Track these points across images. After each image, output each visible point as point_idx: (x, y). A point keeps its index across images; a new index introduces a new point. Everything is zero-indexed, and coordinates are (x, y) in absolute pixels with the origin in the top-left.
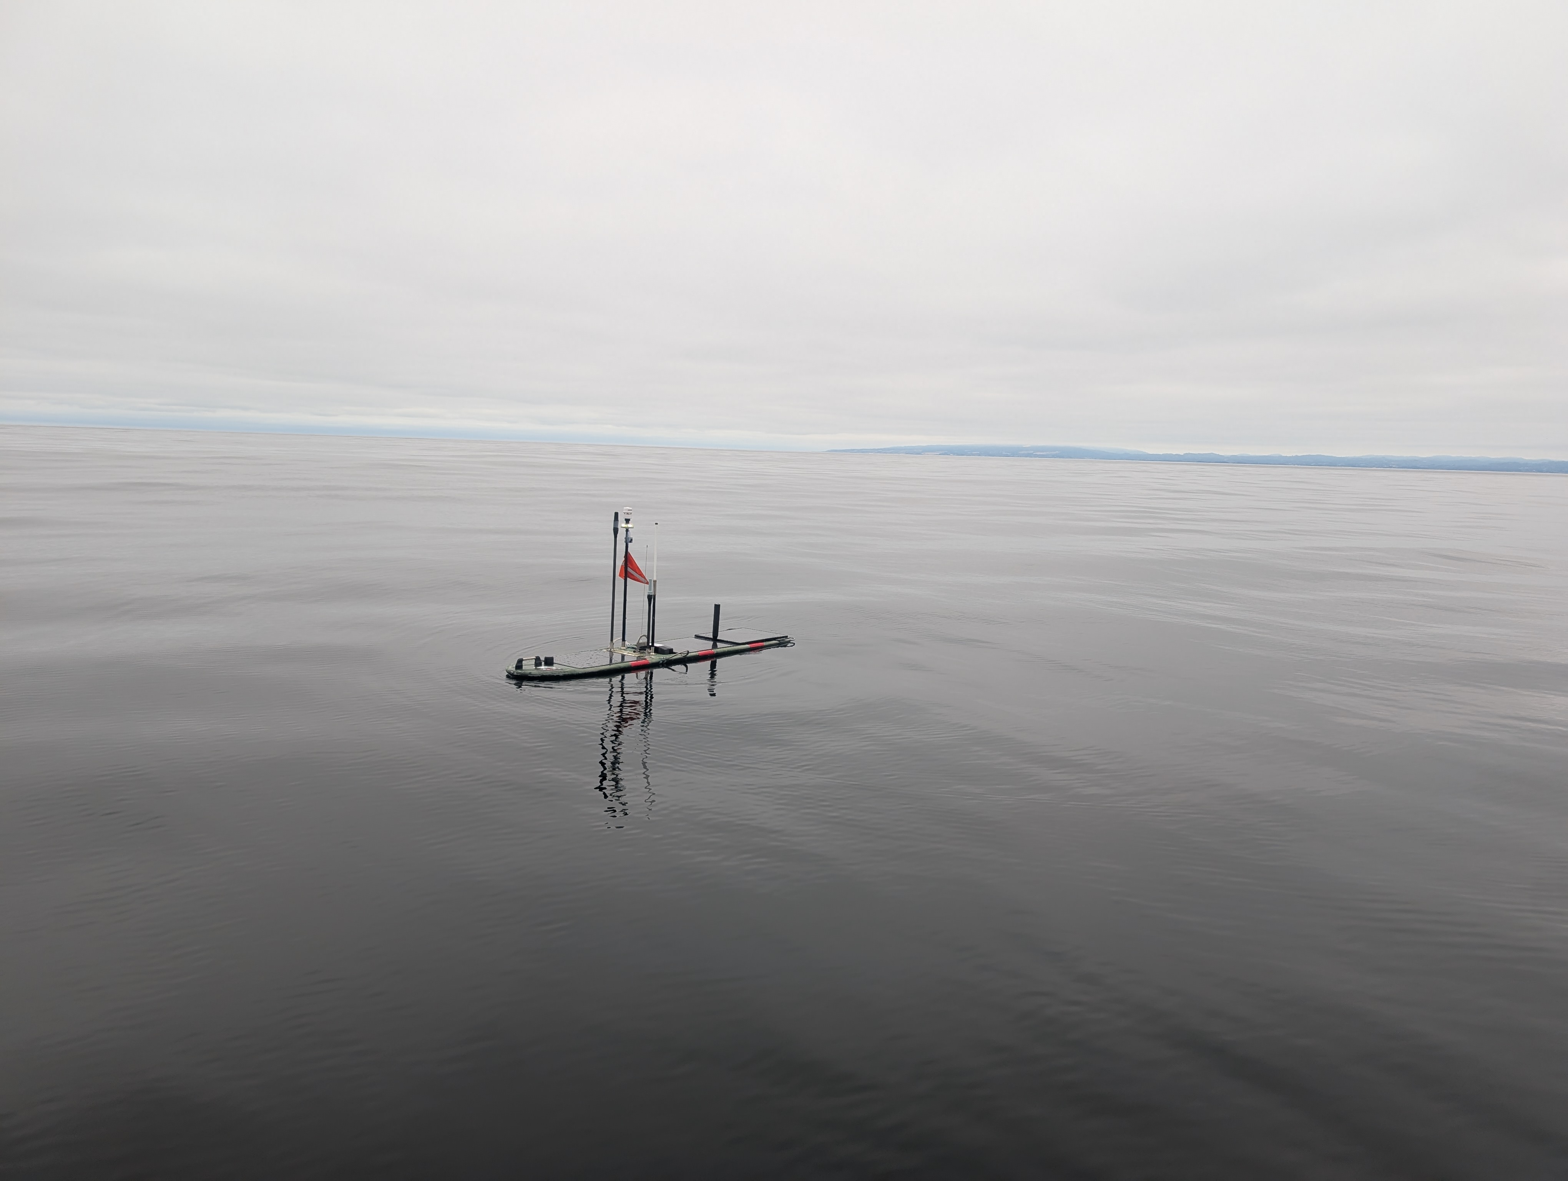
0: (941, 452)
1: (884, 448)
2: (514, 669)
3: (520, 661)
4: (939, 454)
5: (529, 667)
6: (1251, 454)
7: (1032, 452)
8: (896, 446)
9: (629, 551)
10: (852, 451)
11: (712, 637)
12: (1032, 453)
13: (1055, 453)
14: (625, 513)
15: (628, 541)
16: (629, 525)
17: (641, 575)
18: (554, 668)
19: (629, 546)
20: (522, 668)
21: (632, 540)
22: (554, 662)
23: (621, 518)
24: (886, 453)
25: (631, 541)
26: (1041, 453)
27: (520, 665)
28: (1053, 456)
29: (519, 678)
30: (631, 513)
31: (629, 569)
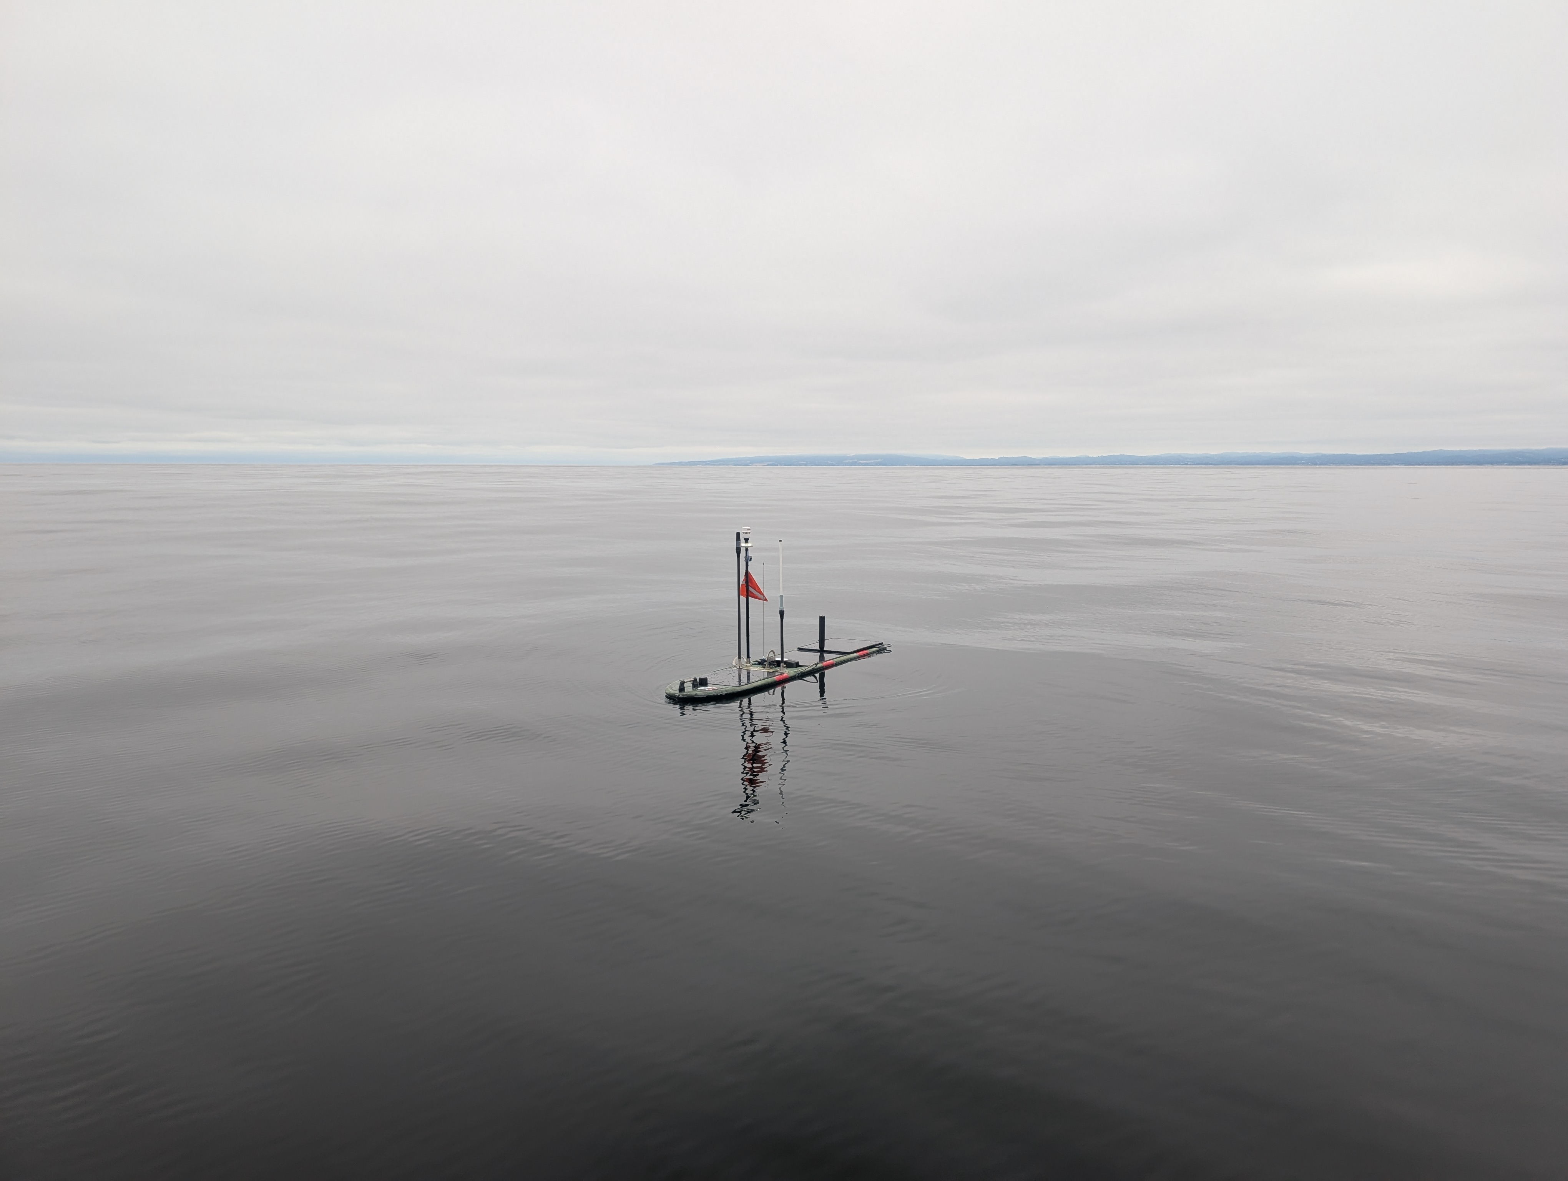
0: (769, 463)
1: (712, 461)
2: (678, 692)
3: (682, 683)
4: (767, 465)
5: (689, 689)
6: (1061, 456)
7: (856, 460)
8: (724, 458)
9: (749, 570)
10: (680, 463)
11: (819, 649)
12: (856, 462)
13: (878, 461)
14: (743, 533)
15: (748, 560)
16: (749, 545)
17: (760, 592)
18: (709, 687)
19: (749, 565)
20: (684, 690)
21: (751, 558)
22: (708, 682)
23: (742, 537)
24: (715, 465)
25: (750, 560)
26: (865, 462)
27: (682, 687)
28: (877, 464)
29: (682, 701)
30: (749, 533)
31: (750, 589)
